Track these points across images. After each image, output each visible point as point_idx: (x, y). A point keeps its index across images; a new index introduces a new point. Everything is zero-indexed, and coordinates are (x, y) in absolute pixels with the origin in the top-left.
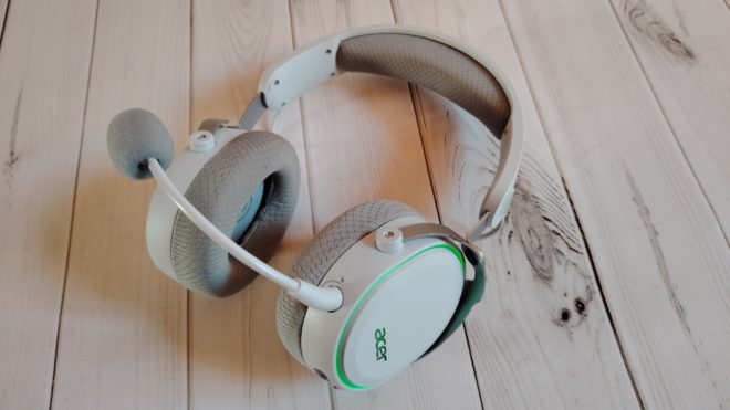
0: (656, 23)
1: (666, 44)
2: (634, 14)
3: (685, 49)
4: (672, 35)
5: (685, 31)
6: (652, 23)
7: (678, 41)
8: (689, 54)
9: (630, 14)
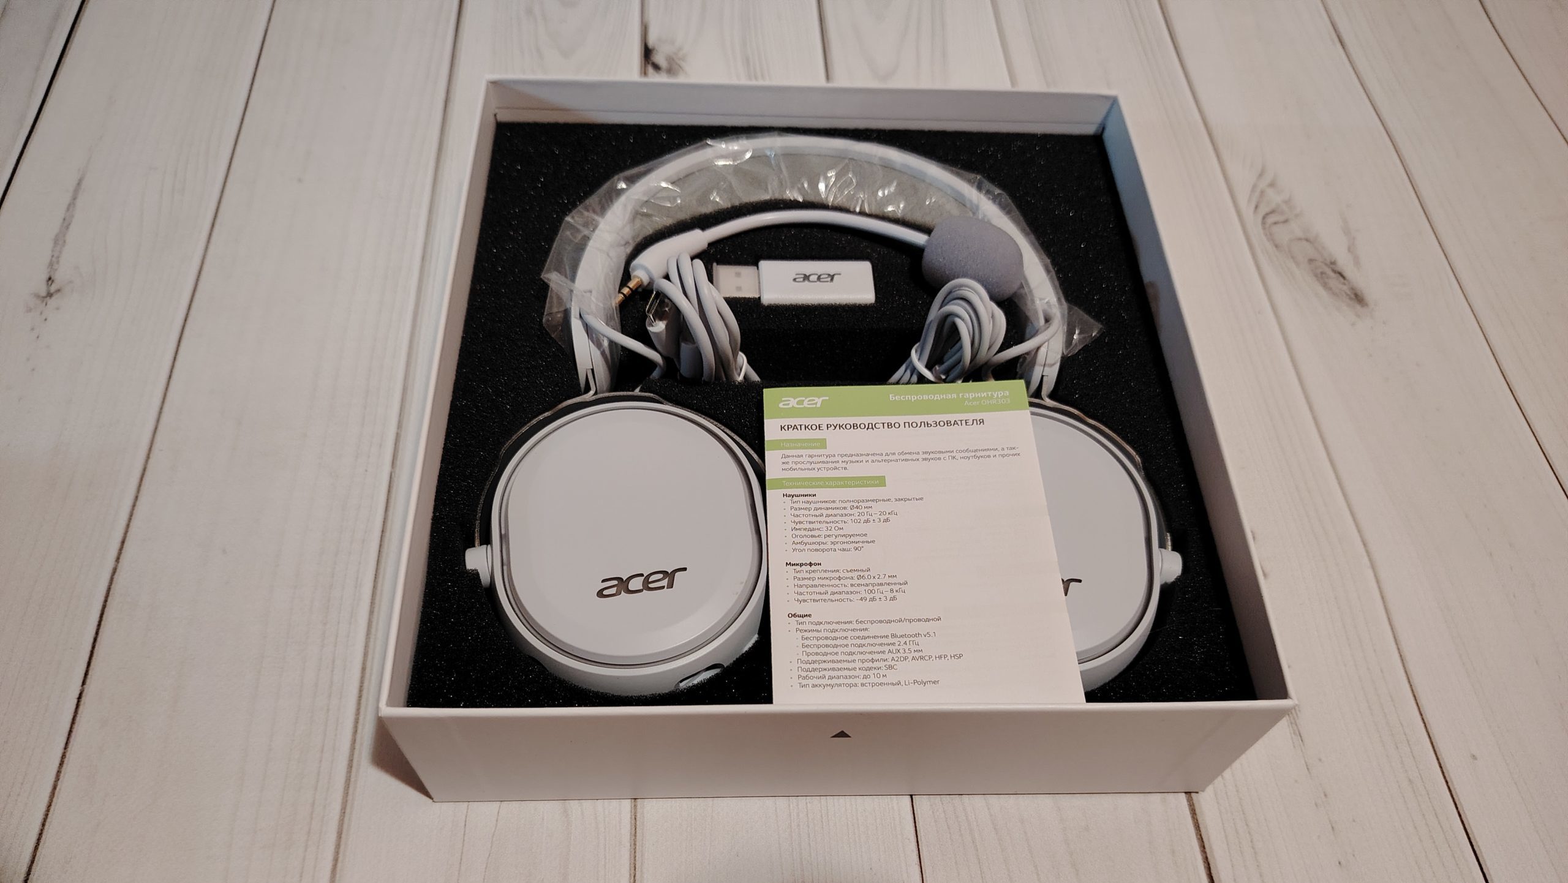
0: (1307, 240)
1: (1321, 277)
2: (1271, 220)
3: (1352, 289)
4: (1333, 263)
5: (1357, 261)
6: (1300, 239)
7: (1341, 275)
8: (1358, 298)
9: (1264, 218)
